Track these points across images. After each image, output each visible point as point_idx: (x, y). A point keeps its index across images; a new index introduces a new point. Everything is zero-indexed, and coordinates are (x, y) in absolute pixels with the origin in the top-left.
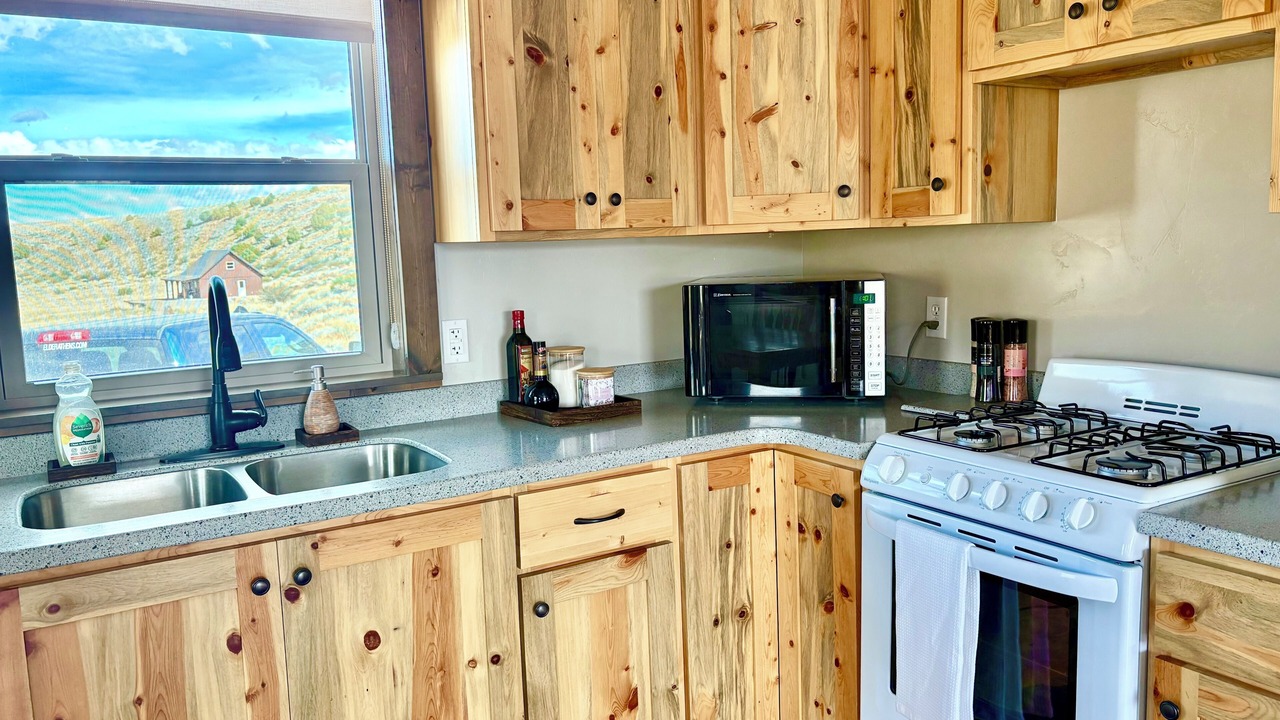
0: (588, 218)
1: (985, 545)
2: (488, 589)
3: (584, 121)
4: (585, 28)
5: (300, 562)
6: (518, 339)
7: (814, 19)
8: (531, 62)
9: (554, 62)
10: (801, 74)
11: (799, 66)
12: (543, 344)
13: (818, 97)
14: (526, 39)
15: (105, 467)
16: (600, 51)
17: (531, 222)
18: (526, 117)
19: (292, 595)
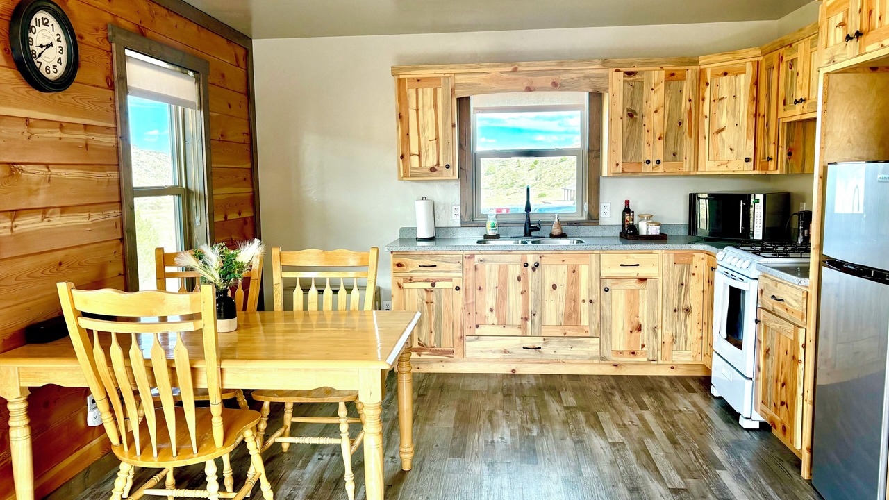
0: (648, 169)
1: (733, 278)
2: (590, 279)
3: (648, 136)
4: (650, 105)
5: (537, 261)
6: (627, 210)
7: (740, 95)
8: (629, 118)
9: (638, 117)
10: (734, 116)
11: (734, 113)
12: (633, 212)
13: (740, 125)
14: (628, 110)
15: (497, 237)
16: (656, 112)
17: (626, 170)
18: (626, 135)
19: (534, 269)
